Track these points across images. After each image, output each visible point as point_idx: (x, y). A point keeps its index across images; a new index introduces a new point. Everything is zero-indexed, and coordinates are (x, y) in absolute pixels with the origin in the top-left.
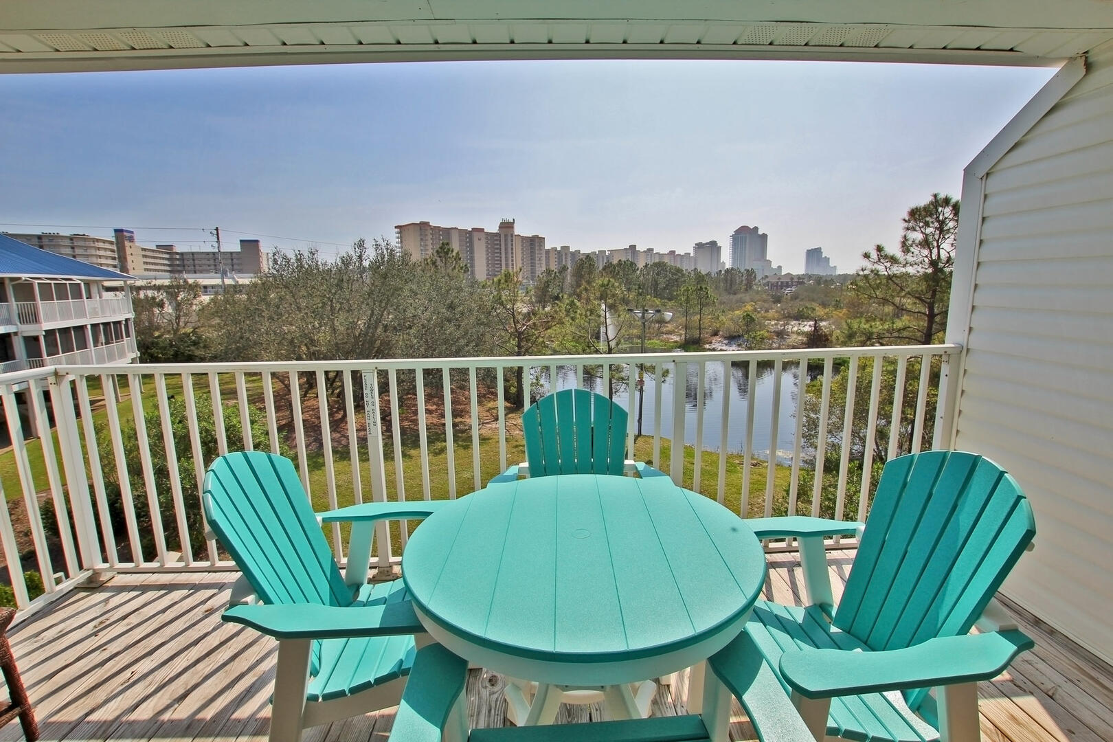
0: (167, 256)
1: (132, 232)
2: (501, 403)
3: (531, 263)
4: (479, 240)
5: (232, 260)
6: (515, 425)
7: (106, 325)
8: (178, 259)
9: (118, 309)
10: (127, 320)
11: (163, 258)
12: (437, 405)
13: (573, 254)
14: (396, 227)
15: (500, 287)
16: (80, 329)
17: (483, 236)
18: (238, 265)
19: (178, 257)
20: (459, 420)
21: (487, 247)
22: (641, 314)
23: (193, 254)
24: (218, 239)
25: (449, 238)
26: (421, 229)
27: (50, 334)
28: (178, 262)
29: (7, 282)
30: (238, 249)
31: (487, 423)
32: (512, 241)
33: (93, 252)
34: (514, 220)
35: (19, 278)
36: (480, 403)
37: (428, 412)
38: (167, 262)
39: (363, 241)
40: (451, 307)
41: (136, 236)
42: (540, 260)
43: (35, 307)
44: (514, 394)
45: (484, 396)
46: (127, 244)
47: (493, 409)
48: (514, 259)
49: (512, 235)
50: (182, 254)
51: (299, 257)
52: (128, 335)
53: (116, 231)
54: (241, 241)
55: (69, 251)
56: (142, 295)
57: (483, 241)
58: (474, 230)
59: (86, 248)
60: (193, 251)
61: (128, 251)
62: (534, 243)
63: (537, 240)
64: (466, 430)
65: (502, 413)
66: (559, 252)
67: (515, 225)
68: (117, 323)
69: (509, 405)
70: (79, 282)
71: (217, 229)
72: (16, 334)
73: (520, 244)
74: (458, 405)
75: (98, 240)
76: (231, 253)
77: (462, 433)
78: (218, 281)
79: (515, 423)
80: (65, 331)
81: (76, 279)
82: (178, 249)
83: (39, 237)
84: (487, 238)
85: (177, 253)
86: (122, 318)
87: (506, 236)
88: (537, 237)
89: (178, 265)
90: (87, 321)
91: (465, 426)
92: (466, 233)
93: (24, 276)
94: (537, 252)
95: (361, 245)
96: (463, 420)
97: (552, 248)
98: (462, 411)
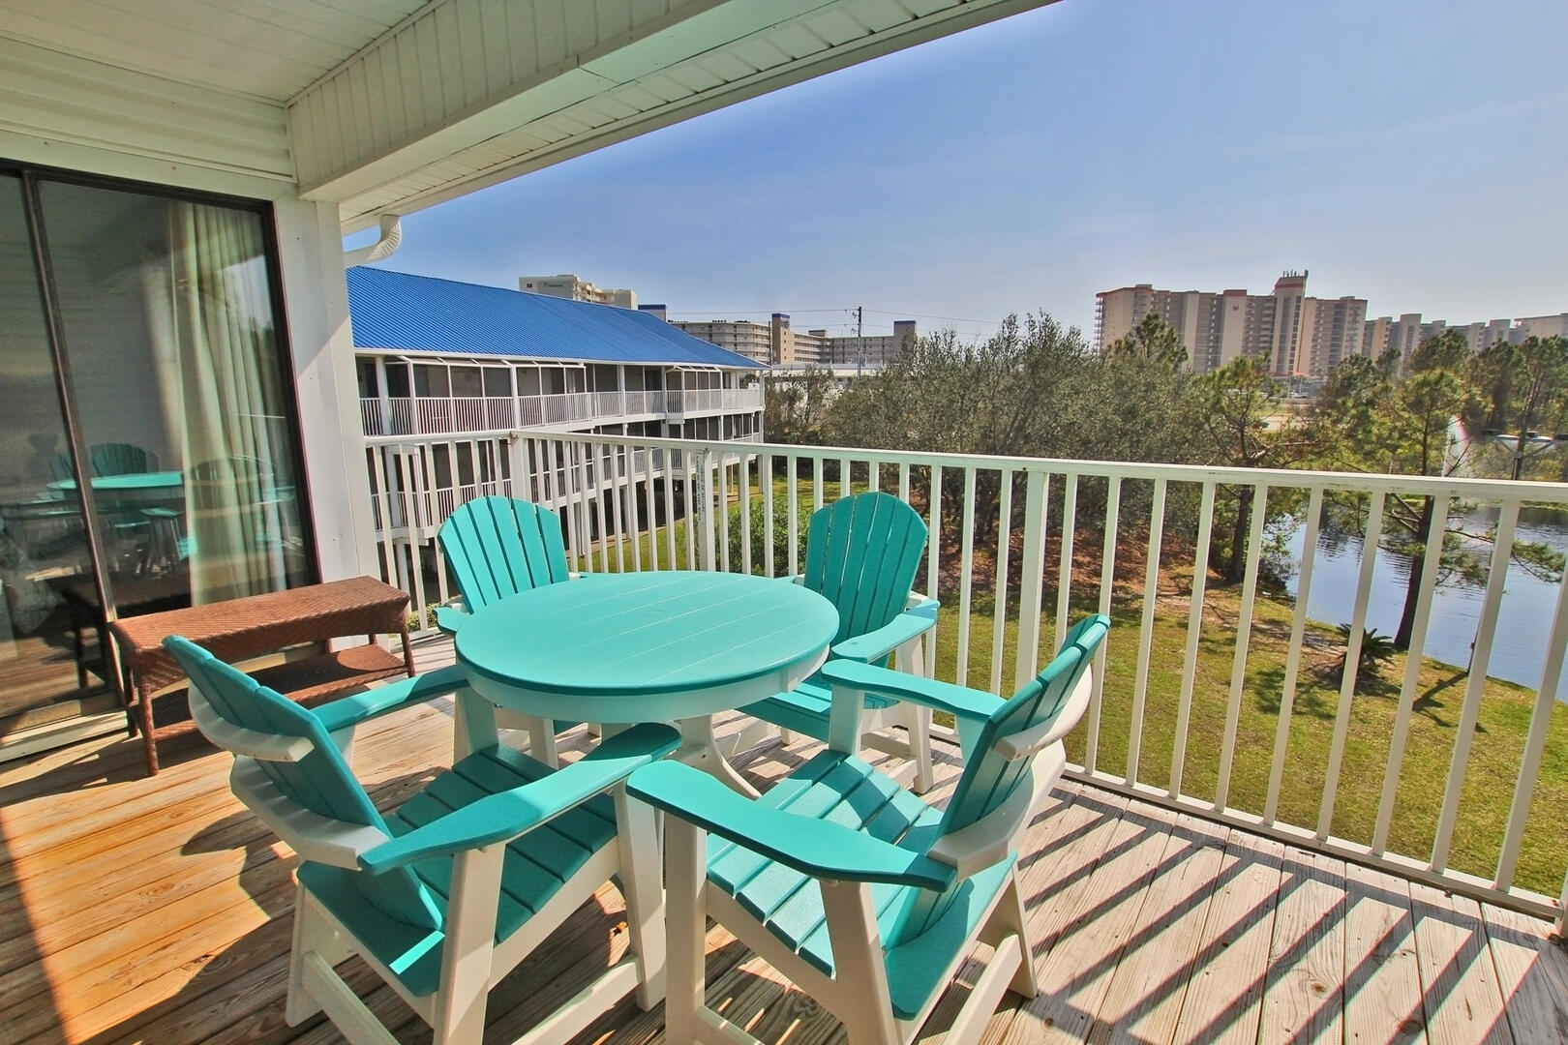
0: (818, 343)
1: (788, 317)
2: (1201, 570)
3: (1332, 345)
4: (1235, 308)
5: (883, 346)
6: (1214, 608)
7: (738, 416)
8: (828, 347)
9: (750, 401)
10: (757, 413)
11: (814, 346)
12: (1094, 557)
13: (1426, 328)
14: (1098, 295)
15: (1222, 383)
16: (715, 419)
17: (1242, 303)
18: (889, 352)
19: (828, 343)
20: (1121, 583)
21: (1248, 320)
22: (1516, 442)
23: (843, 340)
24: (860, 321)
25: (1181, 308)
26: (1136, 297)
27: (689, 422)
28: (828, 350)
29: (663, 370)
30: (890, 332)
31: (1166, 596)
32: (1298, 308)
33: (751, 339)
34: (1306, 272)
35: (672, 367)
36: (1164, 564)
37: (1076, 564)
38: (817, 350)
39: (1014, 317)
40: (1131, 414)
41: (791, 322)
42: (1352, 339)
43: (681, 395)
44: (1228, 560)
45: (1176, 555)
46: (782, 330)
47: (1184, 577)
48: (1298, 339)
49: (1299, 299)
50: (833, 340)
51: (935, 340)
52: (756, 430)
53: (774, 316)
54: (896, 323)
55: (731, 339)
56: (777, 386)
57: (1243, 309)
58: (1228, 293)
59: (746, 336)
60: (844, 336)
61: (783, 338)
62: (1344, 311)
63: (1349, 305)
64: (1128, 600)
65: (1199, 585)
66: (1397, 326)
67: (1308, 282)
68: (748, 416)
69: (1213, 574)
70: (719, 371)
71: (860, 309)
72: (664, 421)
73: (1315, 312)
74: (1126, 562)
75: (757, 327)
76: (883, 338)
77: (1118, 604)
78: (852, 373)
79: (1213, 605)
80: (701, 421)
81: (718, 368)
82: (829, 335)
83: (710, 325)
84: (1249, 306)
85: (828, 340)
86: (752, 410)
87: (1287, 300)
88: (1352, 300)
89: (828, 354)
90: (720, 412)
91: (1127, 593)
92: (1213, 300)
93: (676, 364)
94: (1346, 326)
95: (1011, 323)
96: (1127, 585)
97: (1382, 320)
98: (1130, 571)
